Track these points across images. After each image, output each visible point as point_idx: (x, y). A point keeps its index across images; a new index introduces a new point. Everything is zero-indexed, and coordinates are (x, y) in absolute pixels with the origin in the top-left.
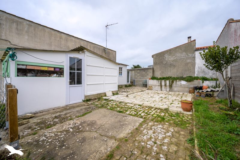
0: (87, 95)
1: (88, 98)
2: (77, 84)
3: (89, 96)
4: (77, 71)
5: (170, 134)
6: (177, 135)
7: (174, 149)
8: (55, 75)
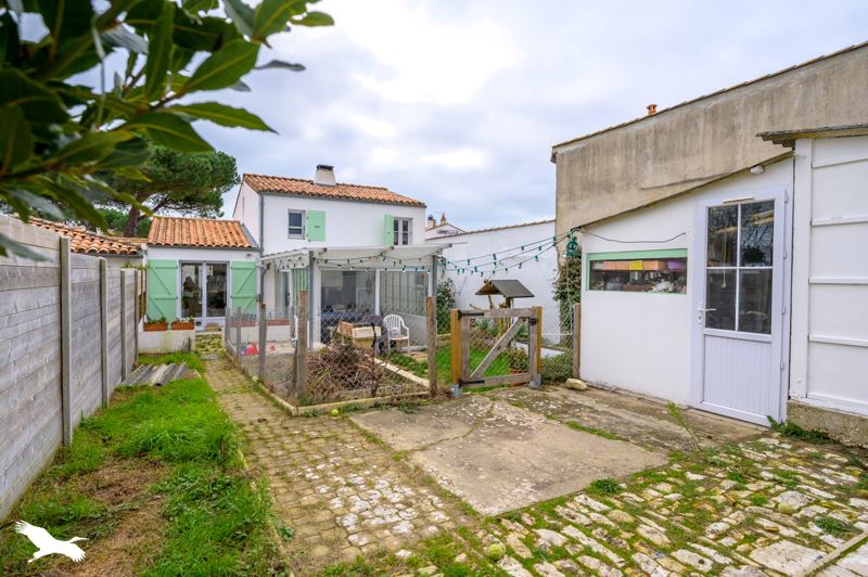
0: (804, 401)
1: (802, 422)
2: (741, 329)
3: (815, 410)
4: (743, 264)
5: (346, 523)
6: (328, 535)
7: (305, 498)
8: (663, 285)
